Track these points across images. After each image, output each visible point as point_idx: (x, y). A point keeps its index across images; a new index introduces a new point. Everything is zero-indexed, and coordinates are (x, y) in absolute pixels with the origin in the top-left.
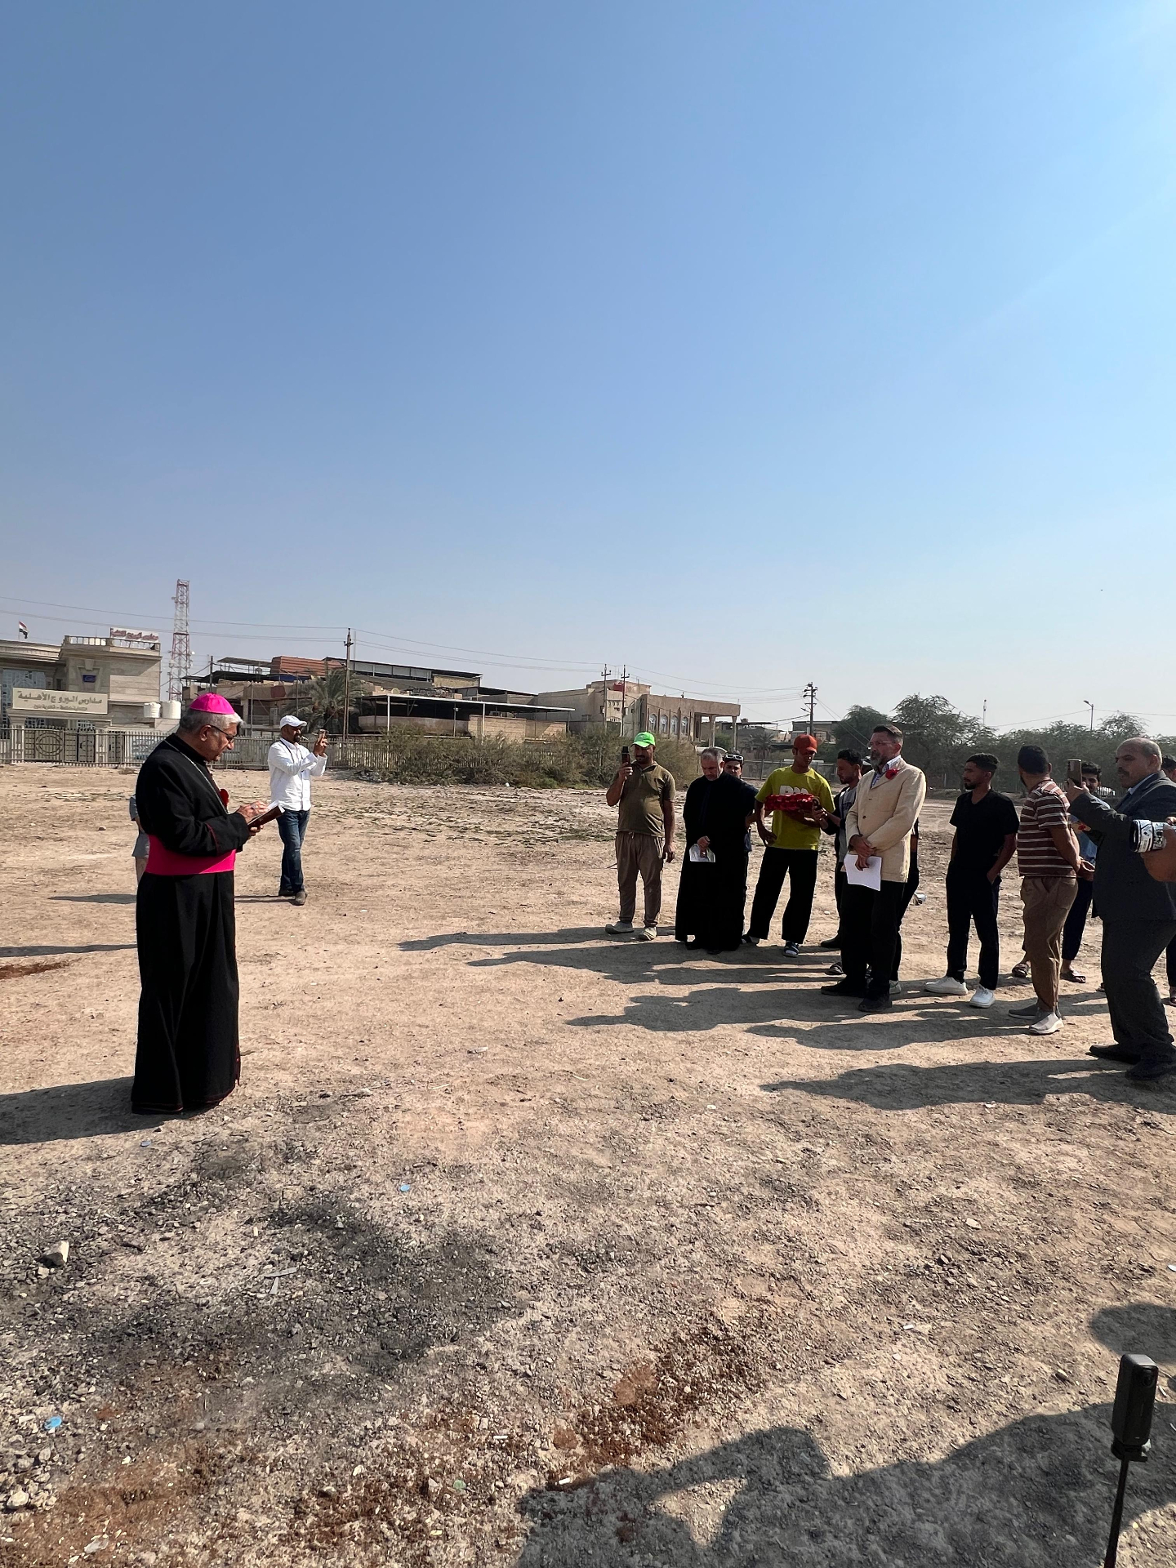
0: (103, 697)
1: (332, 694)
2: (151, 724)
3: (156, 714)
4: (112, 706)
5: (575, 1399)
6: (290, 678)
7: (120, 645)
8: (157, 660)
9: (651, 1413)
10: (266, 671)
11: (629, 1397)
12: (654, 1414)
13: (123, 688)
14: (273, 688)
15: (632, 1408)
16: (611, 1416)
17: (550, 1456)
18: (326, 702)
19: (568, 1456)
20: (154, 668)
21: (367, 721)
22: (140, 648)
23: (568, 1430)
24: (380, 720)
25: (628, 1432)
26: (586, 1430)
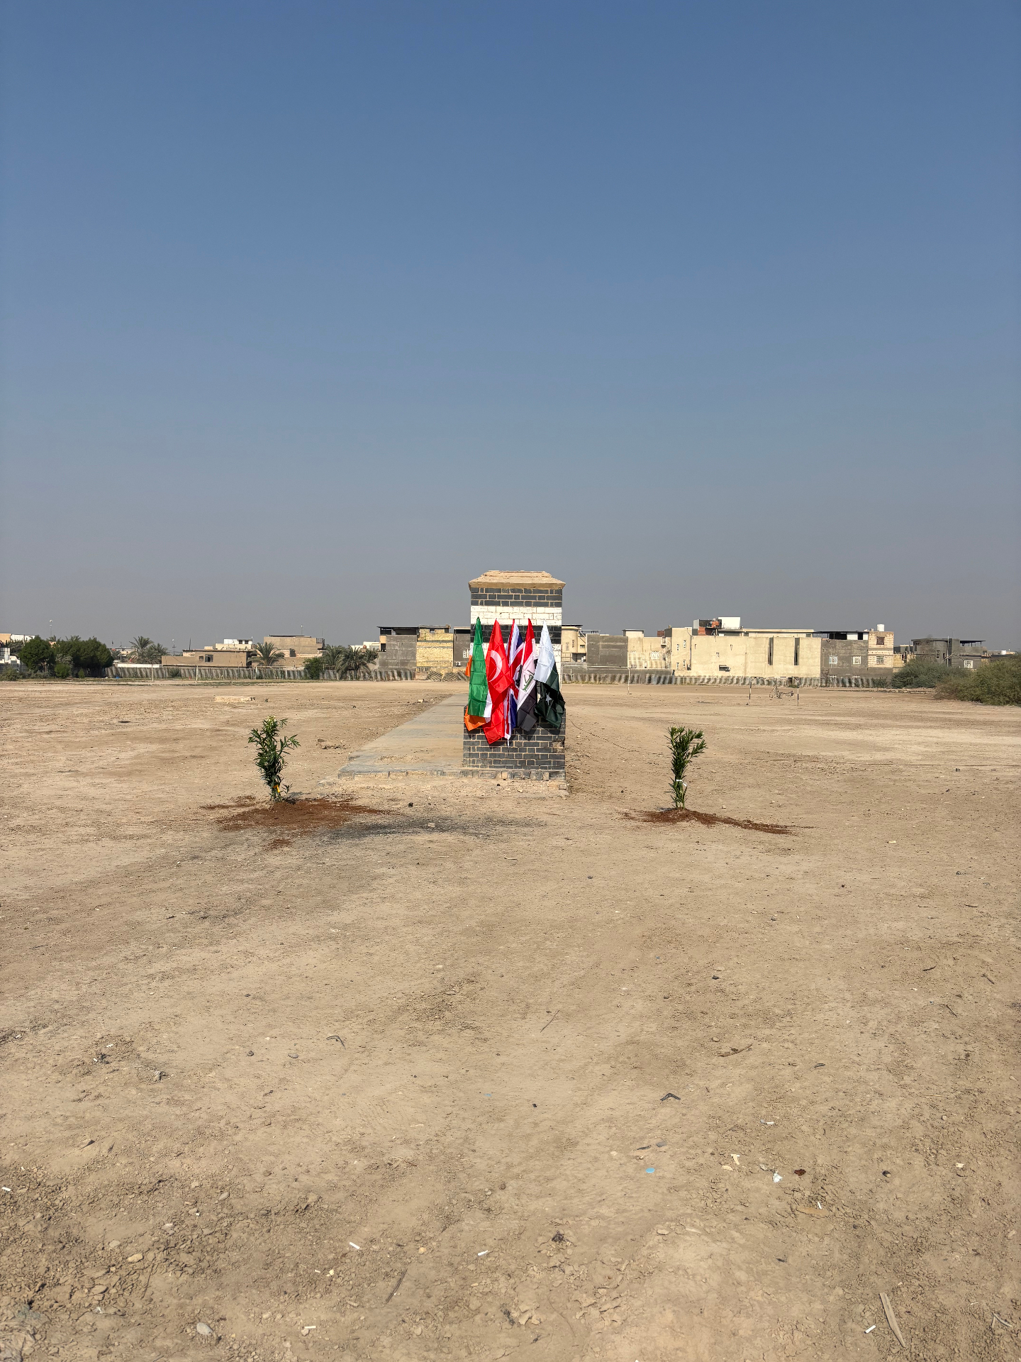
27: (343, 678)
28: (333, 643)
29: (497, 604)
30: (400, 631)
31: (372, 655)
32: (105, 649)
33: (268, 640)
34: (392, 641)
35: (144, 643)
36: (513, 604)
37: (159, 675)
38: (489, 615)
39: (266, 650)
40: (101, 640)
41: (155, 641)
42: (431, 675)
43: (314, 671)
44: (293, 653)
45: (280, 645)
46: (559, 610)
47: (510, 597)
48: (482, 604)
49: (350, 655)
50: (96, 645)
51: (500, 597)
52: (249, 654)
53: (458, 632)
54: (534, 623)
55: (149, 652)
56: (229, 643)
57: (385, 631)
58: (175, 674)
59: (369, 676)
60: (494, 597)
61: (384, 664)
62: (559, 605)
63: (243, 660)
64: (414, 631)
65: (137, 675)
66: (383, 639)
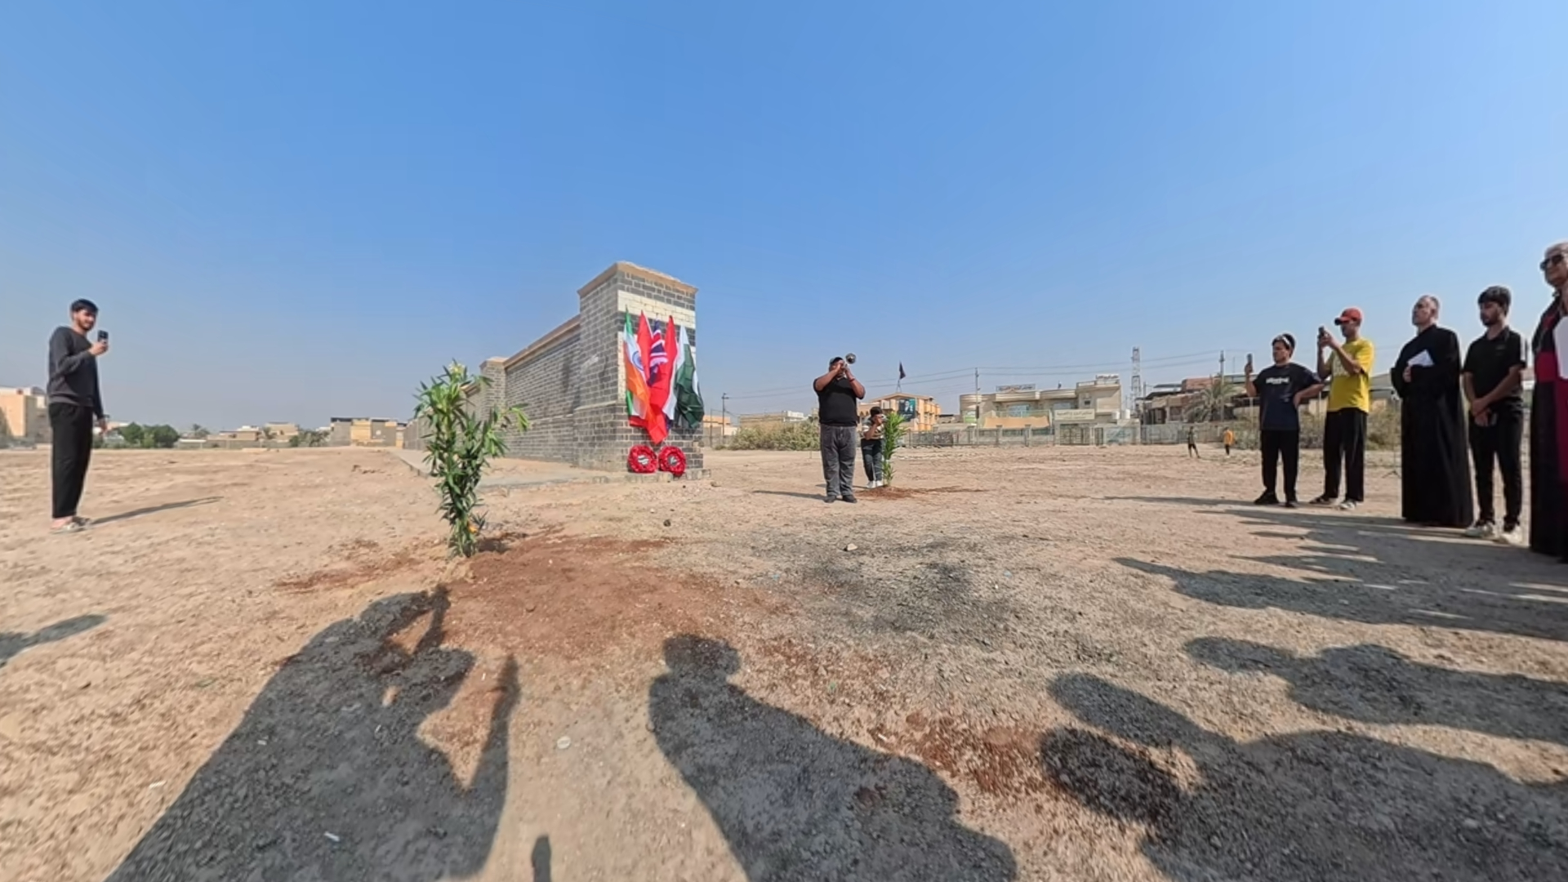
0: (1092, 411)
1: (1216, 397)
2: (1115, 422)
3: (1118, 417)
4: (1097, 415)
5: (957, 710)
6: (1191, 391)
7: (1101, 384)
8: (1118, 389)
9: (1003, 764)
10: (1179, 389)
11: (999, 740)
12: (1006, 770)
13: (1103, 405)
14: (1183, 399)
15: (990, 748)
16: (967, 739)
17: (894, 720)
18: (1211, 402)
19: (907, 731)
20: (1117, 393)
21: (1238, 411)
22: (1111, 384)
23: (926, 719)
24: (1246, 409)
25: (966, 757)
26: (938, 729)
27: (310, 446)
28: (305, 427)
29: (642, 294)
30: (342, 420)
31: (326, 434)
32: (174, 432)
33: (268, 425)
34: (337, 425)
35: (196, 427)
36: (657, 298)
37: (205, 446)
38: (635, 304)
39: (267, 431)
40: (172, 426)
41: (203, 426)
42: (359, 444)
43: (295, 442)
44: (282, 433)
45: (275, 429)
46: (693, 313)
47: (653, 290)
48: (628, 290)
49: (314, 434)
50: (168, 428)
51: (644, 287)
52: (258, 433)
53: (374, 421)
54: (676, 322)
55: (200, 433)
56: (246, 428)
57: (334, 420)
58: (215, 446)
59: (325, 445)
60: (637, 285)
61: (333, 438)
62: (693, 309)
63: (253, 438)
64: (349, 420)
65: (193, 446)
66: (333, 425)
